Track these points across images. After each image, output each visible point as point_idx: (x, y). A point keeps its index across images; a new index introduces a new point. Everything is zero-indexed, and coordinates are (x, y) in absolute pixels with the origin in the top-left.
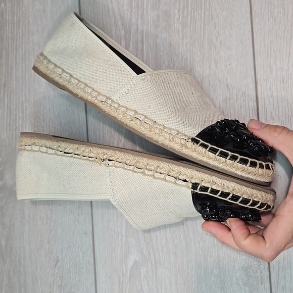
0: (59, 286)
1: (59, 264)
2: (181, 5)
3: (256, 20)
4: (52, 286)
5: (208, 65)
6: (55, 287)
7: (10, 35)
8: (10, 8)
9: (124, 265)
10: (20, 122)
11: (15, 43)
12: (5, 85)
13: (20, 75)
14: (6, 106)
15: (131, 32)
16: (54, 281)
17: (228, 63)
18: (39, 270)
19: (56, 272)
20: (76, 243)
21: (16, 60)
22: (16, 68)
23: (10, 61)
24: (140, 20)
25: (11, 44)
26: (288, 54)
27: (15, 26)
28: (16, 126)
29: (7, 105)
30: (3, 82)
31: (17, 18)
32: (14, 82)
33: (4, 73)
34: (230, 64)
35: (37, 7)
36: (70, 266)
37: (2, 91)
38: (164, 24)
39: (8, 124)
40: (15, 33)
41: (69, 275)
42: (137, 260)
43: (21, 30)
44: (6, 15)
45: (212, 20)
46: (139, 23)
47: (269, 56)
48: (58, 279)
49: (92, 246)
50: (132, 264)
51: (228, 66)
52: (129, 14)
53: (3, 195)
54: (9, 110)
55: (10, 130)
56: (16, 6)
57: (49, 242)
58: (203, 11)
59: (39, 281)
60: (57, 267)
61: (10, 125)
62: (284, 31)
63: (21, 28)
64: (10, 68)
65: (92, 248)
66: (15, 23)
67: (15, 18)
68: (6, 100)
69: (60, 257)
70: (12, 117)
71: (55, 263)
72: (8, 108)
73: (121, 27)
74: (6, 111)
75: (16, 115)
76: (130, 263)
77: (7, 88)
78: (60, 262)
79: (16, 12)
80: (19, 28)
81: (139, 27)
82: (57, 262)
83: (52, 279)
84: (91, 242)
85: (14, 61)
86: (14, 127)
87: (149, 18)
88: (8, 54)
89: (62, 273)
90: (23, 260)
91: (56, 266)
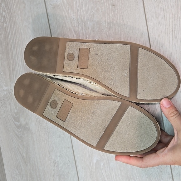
0: (58, 176)
1: (56, 164)
2: (106, 17)
3: (149, 24)
4: (54, 176)
6: (56, 176)
7: (12, 41)
8: (9, 25)
9: (91, 162)
11: (15, 45)
12: (13, 70)
13: (21, 63)
15: (79, 35)
18: (46, 168)
20: (64, 152)
21: (17, 55)
22: (18, 59)
23: (14, 56)
24: (84, 28)
25: (13, 46)
26: (169, 42)
27: (14, 36)
30: (12, 68)
31: (14, 31)
32: (18, 68)
35: (25, 24)
37: (12, 73)
38: (98, 29)
40: (14, 40)
41: (62, 170)
42: (98, 159)
43: (17, 38)
44: (8, 30)
45: (125, 25)
46: (84, 30)
48: (57, 172)
49: (73, 153)
50: (96, 162)
52: (77, 25)
53: (21, 130)
56: (13, 24)
57: (49, 153)
58: (119, 20)
59: (47, 174)
60: (56, 166)
62: (166, 29)
63: (17, 37)
64: (14, 60)
65: (73, 155)
66: (14, 34)
67: (13, 31)
69: (56, 161)
71: (54, 164)
73: (74, 32)
76: (95, 161)
77: (14, 71)
78: (57, 163)
79: (13, 28)
80: (16, 37)
81: (84, 32)
82: (55, 163)
83: (54, 173)
84: (72, 152)
85: (16, 56)
87: (89, 26)
88: (12, 52)
89: (59, 169)
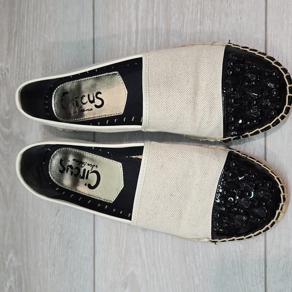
5: (218, 18)
10: (29, 71)
14: (16, 55)
16: (54, 229)
17: (239, 17)
19: (57, 220)
28: (25, 75)
29: (18, 54)
33: (16, 21)
34: (241, 18)
36: (70, 215)
39: (17, 73)
47: (282, 11)
51: (239, 20)
54: (19, 59)
55: (19, 79)
61: (19, 74)
68: (16, 49)
70: (21, 66)
72: (18, 57)
74: (16, 60)
75: (25, 64)
86: (23, 76)
90: (26, 208)
91: (57, 214)
